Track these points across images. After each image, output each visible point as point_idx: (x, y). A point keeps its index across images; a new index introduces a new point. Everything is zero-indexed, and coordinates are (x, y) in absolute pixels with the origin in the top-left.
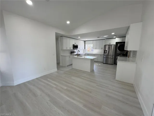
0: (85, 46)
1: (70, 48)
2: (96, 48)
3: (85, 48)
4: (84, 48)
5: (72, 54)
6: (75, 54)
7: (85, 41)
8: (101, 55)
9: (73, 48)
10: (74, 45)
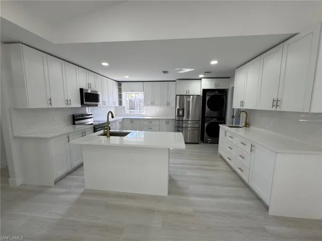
0: (120, 96)
1: (68, 102)
2: (153, 104)
3: (120, 103)
4: (117, 104)
5: (76, 122)
6: (90, 121)
7: (119, 83)
8: (167, 121)
9: (82, 103)
10: (84, 92)
